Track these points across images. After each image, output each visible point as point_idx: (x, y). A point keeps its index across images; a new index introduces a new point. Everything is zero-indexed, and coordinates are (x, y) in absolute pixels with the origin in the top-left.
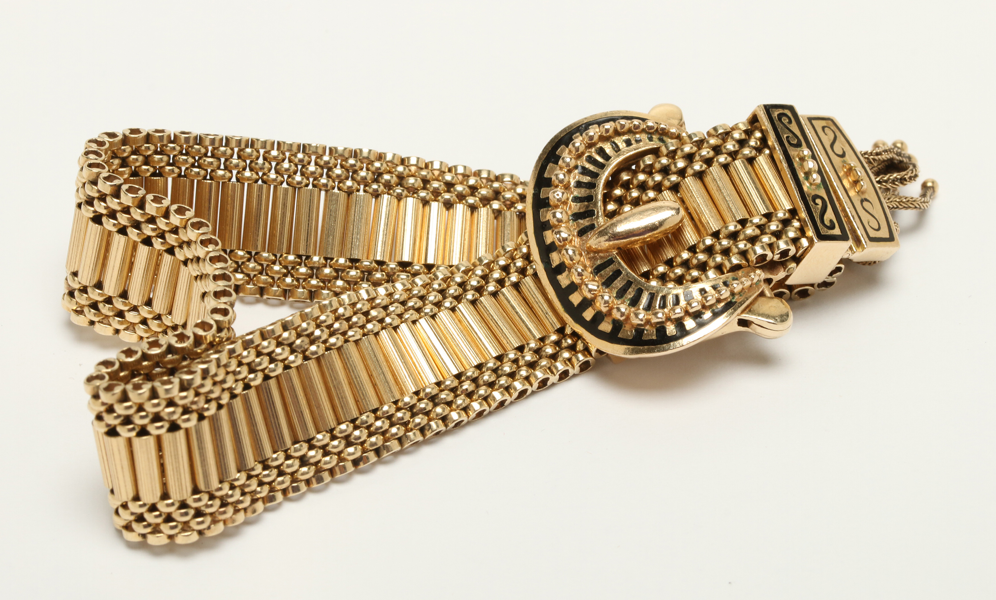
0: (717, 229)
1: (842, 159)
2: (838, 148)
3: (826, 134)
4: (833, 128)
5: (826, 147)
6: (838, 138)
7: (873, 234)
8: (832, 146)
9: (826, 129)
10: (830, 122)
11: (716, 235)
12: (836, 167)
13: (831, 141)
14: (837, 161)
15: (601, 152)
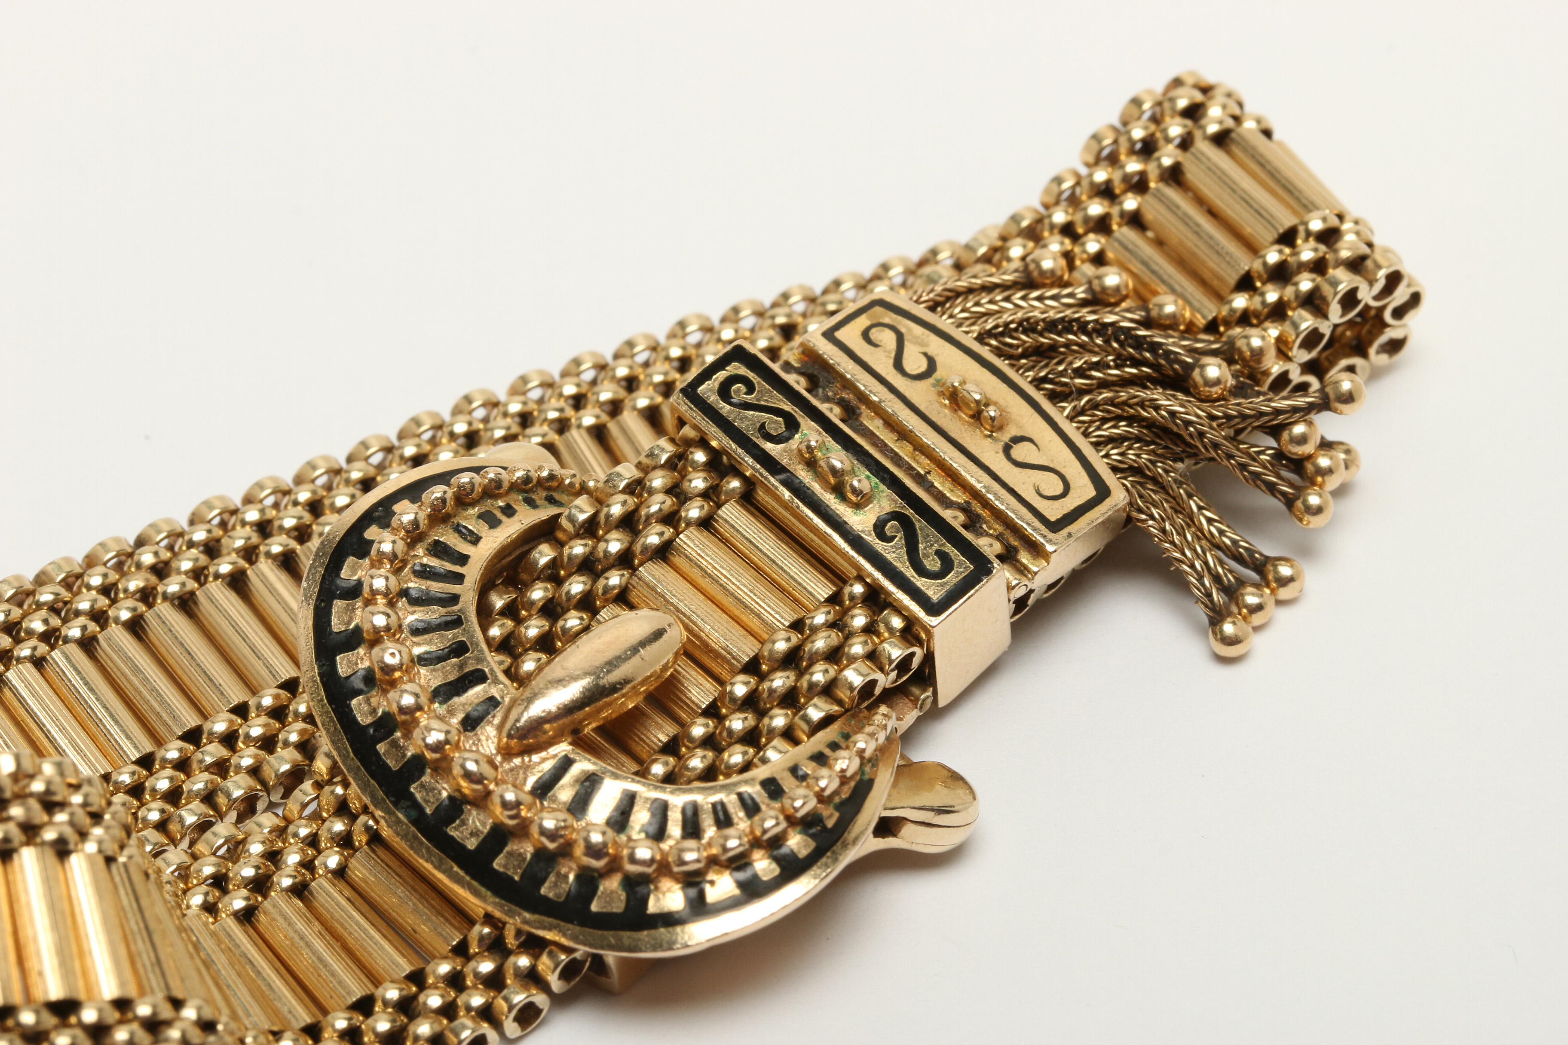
0: (752, 654)
1: (931, 380)
2: (914, 363)
3: (876, 345)
4: (889, 318)
5: (883, 373)
6: (907, 337)
7: (1054, 511)
8: (898, 364)
9: (874, 334)
10: (878, 309)
11: (752, 667)
12: (922, 408)
13: (893, 355)
14: (920, 393)
15: (440, 550)
